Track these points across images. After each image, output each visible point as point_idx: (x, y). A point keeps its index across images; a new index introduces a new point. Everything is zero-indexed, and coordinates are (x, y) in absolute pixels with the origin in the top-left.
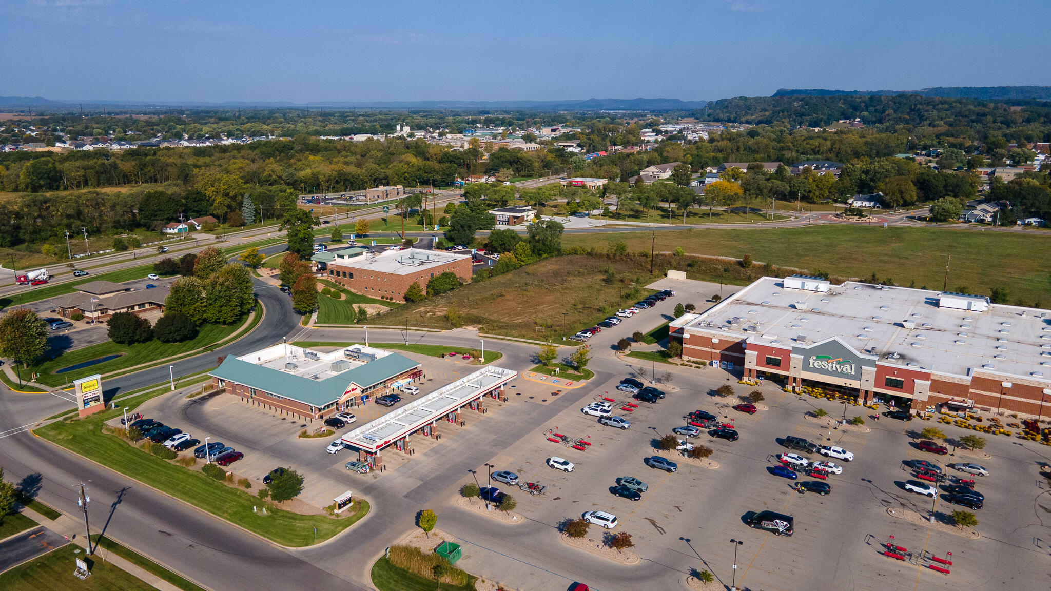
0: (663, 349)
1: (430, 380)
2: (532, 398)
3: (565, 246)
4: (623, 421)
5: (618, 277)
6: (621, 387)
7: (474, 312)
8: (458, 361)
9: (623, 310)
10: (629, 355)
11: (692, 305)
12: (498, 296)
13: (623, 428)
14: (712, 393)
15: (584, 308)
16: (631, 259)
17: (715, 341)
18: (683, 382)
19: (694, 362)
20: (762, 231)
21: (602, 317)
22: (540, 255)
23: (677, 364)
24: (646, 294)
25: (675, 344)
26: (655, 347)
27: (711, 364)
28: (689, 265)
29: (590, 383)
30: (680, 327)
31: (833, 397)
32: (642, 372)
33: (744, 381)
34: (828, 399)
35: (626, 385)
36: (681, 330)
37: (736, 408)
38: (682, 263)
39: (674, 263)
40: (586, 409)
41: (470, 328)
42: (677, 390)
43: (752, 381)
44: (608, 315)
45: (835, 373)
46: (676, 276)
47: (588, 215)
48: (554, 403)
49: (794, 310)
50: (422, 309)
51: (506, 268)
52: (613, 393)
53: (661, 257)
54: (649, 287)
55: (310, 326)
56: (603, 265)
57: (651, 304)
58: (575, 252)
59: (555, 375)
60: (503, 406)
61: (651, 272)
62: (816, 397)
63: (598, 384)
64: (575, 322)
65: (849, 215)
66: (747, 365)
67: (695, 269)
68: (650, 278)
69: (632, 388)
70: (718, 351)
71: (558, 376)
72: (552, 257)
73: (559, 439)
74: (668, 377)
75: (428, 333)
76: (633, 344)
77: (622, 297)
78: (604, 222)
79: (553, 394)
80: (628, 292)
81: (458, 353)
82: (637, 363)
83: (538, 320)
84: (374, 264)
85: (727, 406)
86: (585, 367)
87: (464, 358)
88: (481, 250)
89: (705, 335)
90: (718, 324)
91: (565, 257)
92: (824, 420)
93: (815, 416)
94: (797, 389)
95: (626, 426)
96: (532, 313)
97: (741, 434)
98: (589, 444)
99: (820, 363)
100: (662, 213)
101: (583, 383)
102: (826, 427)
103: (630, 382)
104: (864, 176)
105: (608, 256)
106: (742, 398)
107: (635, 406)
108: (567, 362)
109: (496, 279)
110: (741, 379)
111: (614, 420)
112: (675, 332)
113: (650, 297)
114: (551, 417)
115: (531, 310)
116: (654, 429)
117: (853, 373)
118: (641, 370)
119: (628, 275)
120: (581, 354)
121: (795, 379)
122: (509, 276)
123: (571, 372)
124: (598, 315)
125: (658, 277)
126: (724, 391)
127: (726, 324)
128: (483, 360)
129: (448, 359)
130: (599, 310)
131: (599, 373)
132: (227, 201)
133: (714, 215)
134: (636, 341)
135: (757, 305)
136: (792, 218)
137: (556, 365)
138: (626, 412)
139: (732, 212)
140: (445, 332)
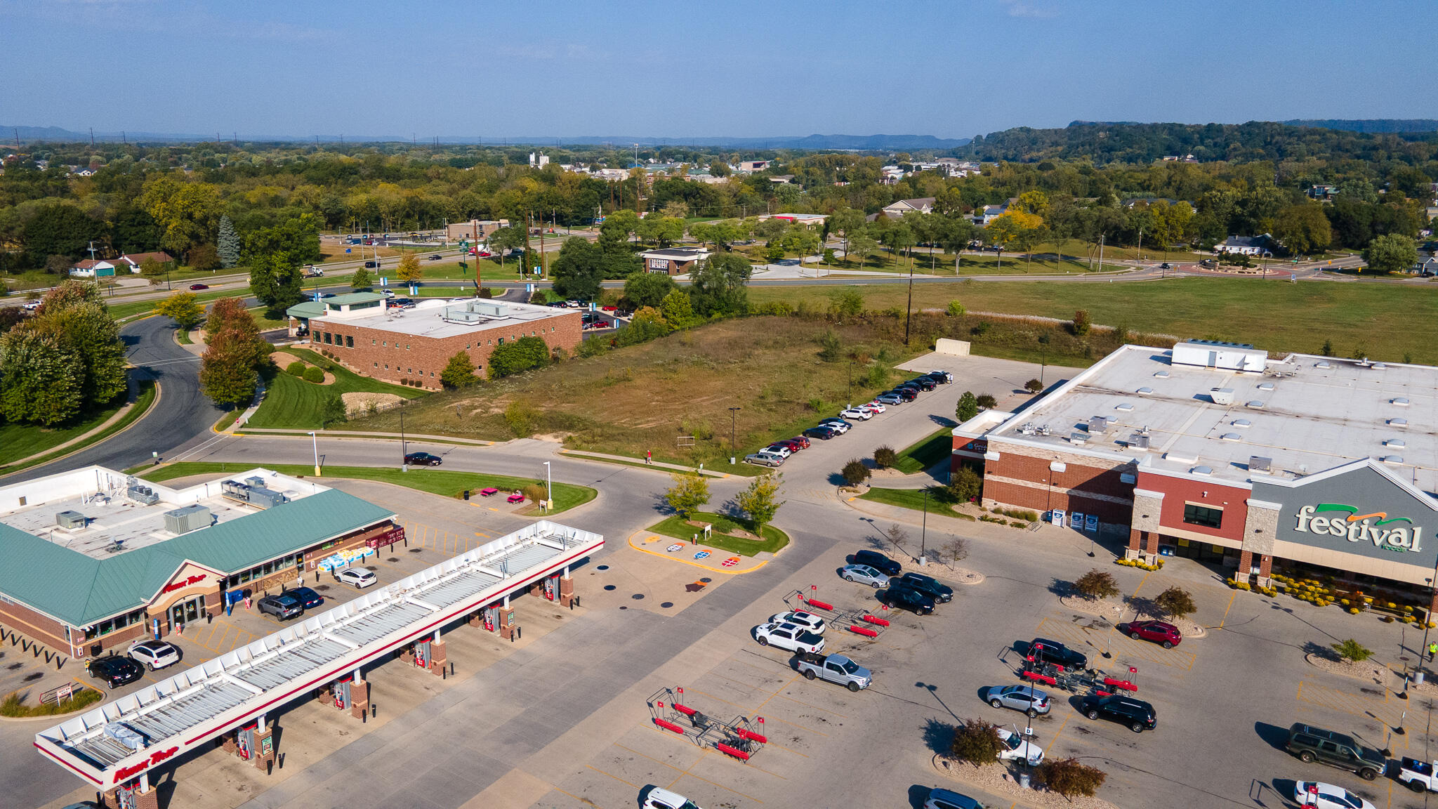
0: (938, 484)
1: (417, 551)
2: (640, 597)
3: (755, 302)
4: (851, 668)
5: (847, 349)
6: (849, 572)
7: (566, 408)
8: (498, 507)
9: (855, 405)
10: (866, 497)
11: (990, 398)
12: (618, 381)
13: (852, 686)
14: (1063, 589)
15: (781, 402)
16: (870, 322)
17: (1058, 467)
18: (994, 562)
19: (1008, 514)
20: (1087, 286)
21: (813, 419)
22: (710, 316)
23: (971, 518)
24: (898, 379)
25: (967, 473)
26: (921, 480)
27: (1048, 518)
28: (975, 331)
29: (777, 560)
30: (976, 436)
31: (1359, 604)
32: (897, 537)
33: (1128, 560)
34: (1347, 609)
35: (860, 567)
36: (980, 445)
37: (1128, 630)
38: (962, 327)
39: (948, 328)
40: (763, 632)
41: (548, 439)
42: (979, 580)
43: (1150, 559)
44: (824, 416)
45: (1367, 548)
46: (952, 351)
47: (799, 263)
48: (687, 614)
49: (1208, 404)
50: (466, 402)
51: (644, 334)
52: (830, 588)
53: (924, 319)
54: (904, 366)
55: (229, 433)
56: (818, 331)
57: (909, 396)
58: (771, 311)
59: (700, 541)
60: (566, 620)
61: (906, 343)
62: (1315, 603)
63: (796, 563)
64: (759, 428)
65: (1226, 265)
66: (1138, 524)
67: (985, 336)
68: (904, 352)
69: (875, 575)
70: (1064, 490)
71: (709, 543)
72: (731, 317)
73: (684, 721)
74: (957, 549)
75: (459, 447)
76: (876, 474)
77: (852, 384)
78: (824, 272)
79: (693, 588)
80: (865, 375)
81: (502, 490)
82: (886, 515)
83: (685, 423)
84: (396, 321)
85: (1102, 624)
86: (769, 523)
87: (511, 500)
88: (611, 308)
89: (1034, 455)
90: (1058, 430)
91: (754, 320)
92: (1363, 672)
93: (1335, 658)
94: (1262, 582)
95: (861, 681)
96: (677, 411)
97: (1164, 712)
98: (762, 740)
99: (1326, 523)
100: (918, 262)
101: (762, 560)
102: (1375, 692)
103: (869, 560)
104: (1238, 209)
105: (829, 317)
106: (1139, 604)
107: (883, 623)
108: (733, 510)
109: (621, 352)
110: (1121, 554)
111: (830, 666)
112: (964, 448)
113: (906, 384)
114: (675, 651)
115: (677, 406)
116: (932, 688)
117: (1416, 548)
118: (895, 531)
119: (864, 348)
120: (760, 495)
121: (1257, 559)
122: (648, 347)
123: (738, 533)
124: (805, 415)
125: (918, 351)
126: (1094, 586)
127: (1076, 430)
128: (550, 504)
129: (477, 501)
130: (808, 407)
131: (800, 536)
132: (188, 226)
133: (1003, 263)
134: (881, 467)
135: (1127, 394)
136: (1132, 269)
137: (707, 518)
138: (860, 639)
139: (1033, 260)
140: (494, 447)
